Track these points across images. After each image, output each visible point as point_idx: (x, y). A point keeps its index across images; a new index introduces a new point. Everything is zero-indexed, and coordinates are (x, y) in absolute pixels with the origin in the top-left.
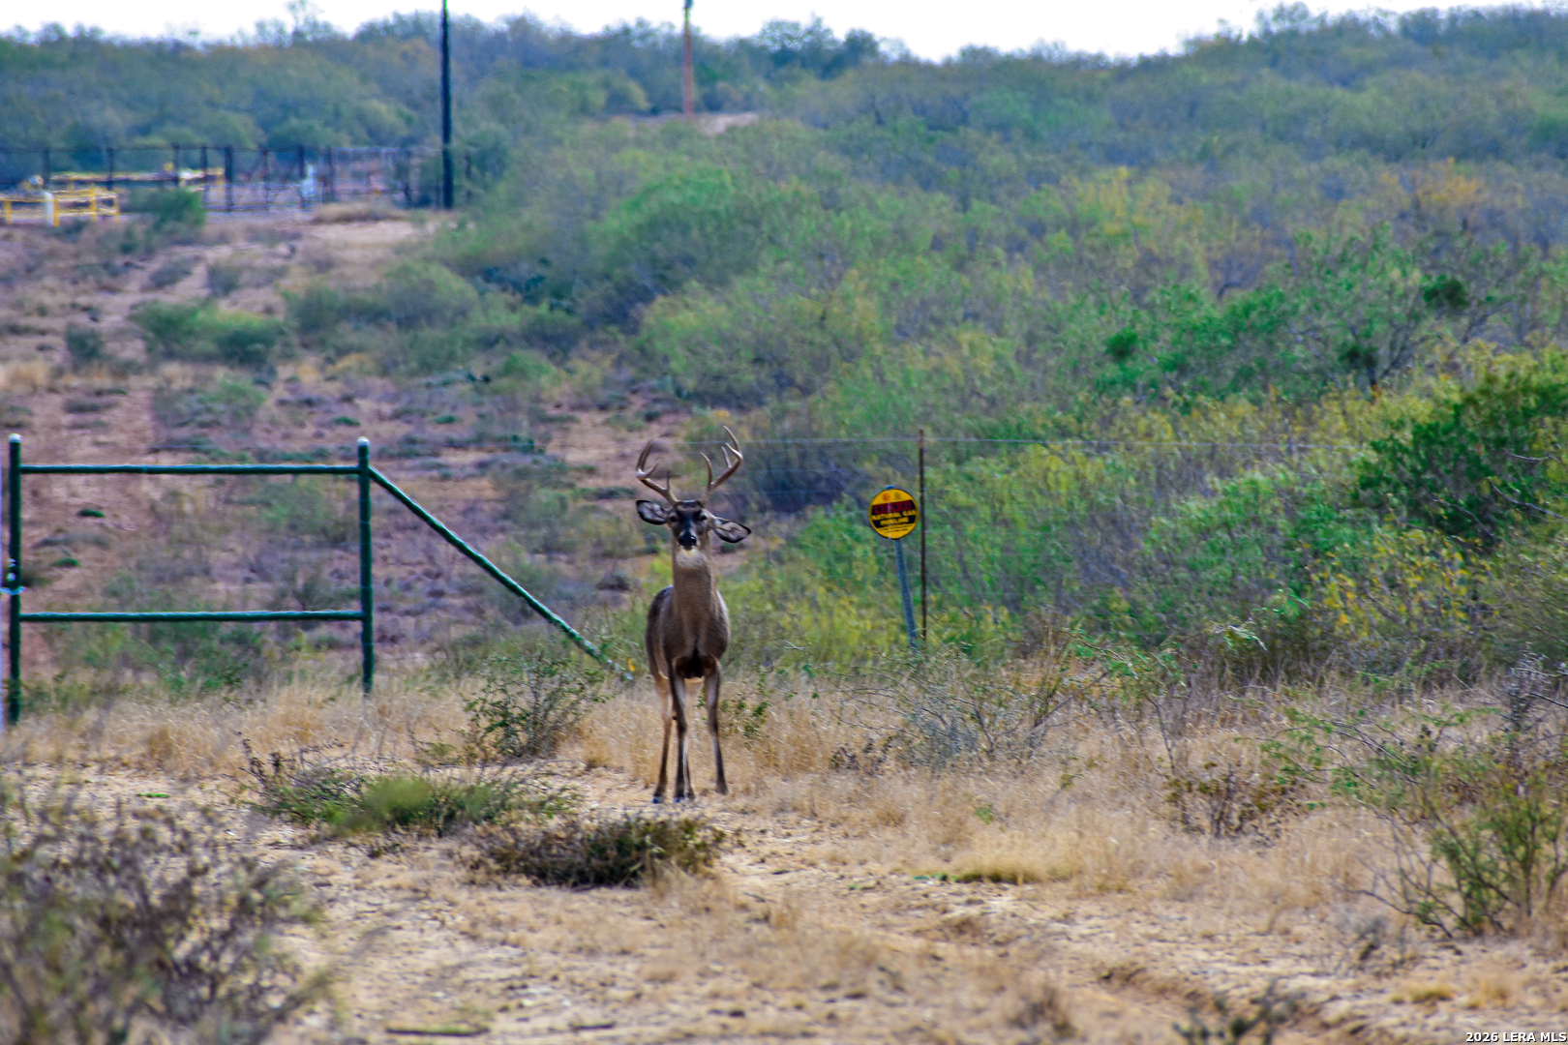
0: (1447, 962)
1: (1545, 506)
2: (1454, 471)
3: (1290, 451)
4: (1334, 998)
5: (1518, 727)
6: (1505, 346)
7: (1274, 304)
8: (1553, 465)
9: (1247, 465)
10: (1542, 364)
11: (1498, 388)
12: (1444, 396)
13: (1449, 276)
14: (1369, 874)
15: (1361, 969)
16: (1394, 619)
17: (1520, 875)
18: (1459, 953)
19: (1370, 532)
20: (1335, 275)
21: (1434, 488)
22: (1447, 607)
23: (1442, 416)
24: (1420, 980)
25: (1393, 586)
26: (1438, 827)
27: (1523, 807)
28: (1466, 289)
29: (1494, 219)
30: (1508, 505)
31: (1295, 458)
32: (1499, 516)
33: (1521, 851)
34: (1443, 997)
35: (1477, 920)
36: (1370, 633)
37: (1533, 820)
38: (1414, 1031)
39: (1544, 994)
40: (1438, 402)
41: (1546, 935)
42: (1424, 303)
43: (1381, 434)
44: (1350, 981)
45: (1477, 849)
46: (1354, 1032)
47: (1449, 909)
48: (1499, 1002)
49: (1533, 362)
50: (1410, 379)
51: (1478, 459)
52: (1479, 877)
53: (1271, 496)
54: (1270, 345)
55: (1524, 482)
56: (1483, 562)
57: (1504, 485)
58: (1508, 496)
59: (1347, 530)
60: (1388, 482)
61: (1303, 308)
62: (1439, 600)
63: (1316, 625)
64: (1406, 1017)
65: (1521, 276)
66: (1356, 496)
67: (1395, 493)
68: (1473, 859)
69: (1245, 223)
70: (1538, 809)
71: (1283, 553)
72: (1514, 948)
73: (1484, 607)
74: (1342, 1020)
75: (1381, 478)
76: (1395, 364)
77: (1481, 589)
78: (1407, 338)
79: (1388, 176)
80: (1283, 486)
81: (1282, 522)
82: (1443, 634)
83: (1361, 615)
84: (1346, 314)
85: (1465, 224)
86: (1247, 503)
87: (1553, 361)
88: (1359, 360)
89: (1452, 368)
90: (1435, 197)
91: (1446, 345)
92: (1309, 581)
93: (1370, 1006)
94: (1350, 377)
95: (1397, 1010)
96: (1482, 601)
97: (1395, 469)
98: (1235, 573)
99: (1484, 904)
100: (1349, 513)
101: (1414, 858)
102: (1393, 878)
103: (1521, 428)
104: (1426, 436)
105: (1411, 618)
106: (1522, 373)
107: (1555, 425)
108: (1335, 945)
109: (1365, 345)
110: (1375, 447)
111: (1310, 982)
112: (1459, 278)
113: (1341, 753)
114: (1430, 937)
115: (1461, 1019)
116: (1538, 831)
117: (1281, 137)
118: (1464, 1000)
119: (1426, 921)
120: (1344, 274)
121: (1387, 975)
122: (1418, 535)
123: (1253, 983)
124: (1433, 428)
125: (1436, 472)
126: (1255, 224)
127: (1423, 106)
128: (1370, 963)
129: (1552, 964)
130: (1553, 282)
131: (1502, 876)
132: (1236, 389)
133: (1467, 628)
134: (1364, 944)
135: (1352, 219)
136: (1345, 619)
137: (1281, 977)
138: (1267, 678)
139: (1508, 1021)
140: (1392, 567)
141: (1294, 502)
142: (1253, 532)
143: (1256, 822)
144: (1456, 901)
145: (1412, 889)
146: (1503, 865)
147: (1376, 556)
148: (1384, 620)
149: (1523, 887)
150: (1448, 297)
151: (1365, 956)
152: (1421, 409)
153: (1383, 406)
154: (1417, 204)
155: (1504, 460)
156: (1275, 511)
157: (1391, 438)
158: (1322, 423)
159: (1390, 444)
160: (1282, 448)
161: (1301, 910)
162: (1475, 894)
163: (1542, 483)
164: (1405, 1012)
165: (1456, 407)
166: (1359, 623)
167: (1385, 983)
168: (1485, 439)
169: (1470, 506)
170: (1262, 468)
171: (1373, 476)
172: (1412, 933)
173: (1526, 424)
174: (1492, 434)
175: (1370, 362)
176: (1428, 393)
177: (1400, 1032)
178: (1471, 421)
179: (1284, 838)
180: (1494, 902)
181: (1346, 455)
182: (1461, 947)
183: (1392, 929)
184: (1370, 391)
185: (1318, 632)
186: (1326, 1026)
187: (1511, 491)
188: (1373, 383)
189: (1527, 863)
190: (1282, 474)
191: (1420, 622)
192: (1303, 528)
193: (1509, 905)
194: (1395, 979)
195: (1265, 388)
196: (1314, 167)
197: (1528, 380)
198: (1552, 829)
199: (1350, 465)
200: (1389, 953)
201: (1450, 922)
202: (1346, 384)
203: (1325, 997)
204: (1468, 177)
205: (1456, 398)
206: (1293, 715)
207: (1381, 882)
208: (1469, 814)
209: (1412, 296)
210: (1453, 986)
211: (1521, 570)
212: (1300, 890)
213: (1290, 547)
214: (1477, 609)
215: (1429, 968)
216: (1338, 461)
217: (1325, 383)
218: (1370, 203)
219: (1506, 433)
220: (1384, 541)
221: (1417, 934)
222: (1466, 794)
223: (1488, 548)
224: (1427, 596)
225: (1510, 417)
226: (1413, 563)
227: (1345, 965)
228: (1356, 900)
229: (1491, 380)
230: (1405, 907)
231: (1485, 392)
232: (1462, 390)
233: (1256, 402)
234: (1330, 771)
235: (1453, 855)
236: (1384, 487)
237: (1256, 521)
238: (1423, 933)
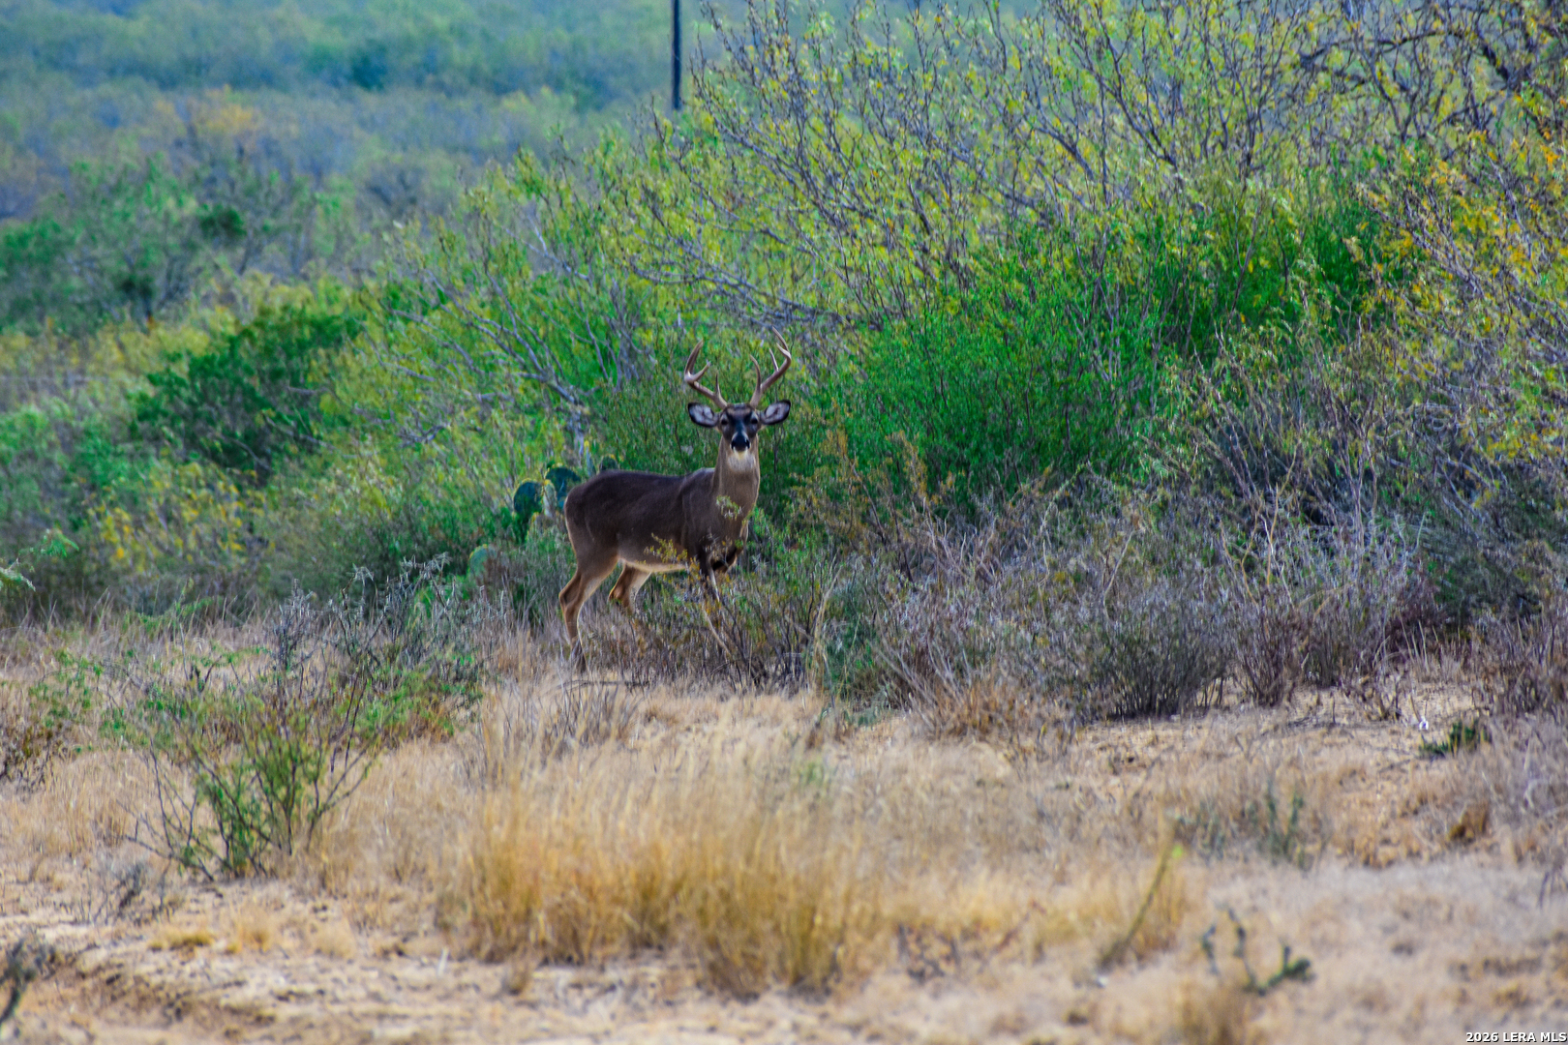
0: (208, 905)
1: (319, 438)
2: (230, 403)
3: (66, 385)
4: (92, 946)
5: (286, 666)
6: (280, 276)
7: (49, 234)
8: (326, 399)
9: (23, 397)
10: (316, 296)
11: (271, 321)
12: (221, 329)
13: (224, 205)
14: (131, 820)
15: (120, 915)
16: (169, 553)
17: (281, 815)
18: (220, 896)
19: (147, 466)
20: (110, 205)
21: (211, 421)
22: (224, 540)
23: (218, 348)
24: (180, 926)
25: (169, 519)
26: (202, 771)
27: (285, 749)
28: (241, 218)
29: (270, 148)
30: (283, 437)
31: (72, 392)
32: (275, 448)
33: (282, 792)
34: (200, 943)
35: (239, 862)
36: (146, 568)
37: (294, 761)
38: (170, 978)
39: (301, 935)
40: (213, 334)
41: (305, 876)
42: (199, 232)
43: (157, 367)
44: (109, 929)
45: (239, 791)
46: (110, 981)
47: (211, 852)
48: (256, 946)
49: (308, 293)
50: (186, 310)
51: (252, 391)
52: (241, 819)
53: (48, 429)
54: (46, 276)
55: (298, 414)
56: (258, 494)
57: (279, 417)
58: (283, 428)
59: (125, 465)
60: (165, 415)
61: (78, 239)
62: (215, 534)
63: (94, 560)
64: (162, 964)
65: (295, 205)
66: (132, 429)
67: (172, 426)
68: (235, 802)
69: (20, 150)
70: (298, 750)
71: (60, 487)
72: (273, 889)
73: (261, 540)
74: (99, 969)
75: (157, 411)
76: (170, 296)
77: (257, 523)
78: (182, 267)
79: (164, 105)
80: (61, 419)
81: (58, 456)
82: (218, 566)
83: (138, 548)
84: (122, 244)
85: (241, 151)
86: (23, 437)
87: (327, 293)
88: (135, 290)
89: (228, 299)
90: (210, 125)
91: (221, 275)
92: (86, 516)
93: (127, 954)
94: (126, 310)
95: (153, 957)
96: (257, 534)
97: (171, 401)
98: (10, 508)
99: (245, 846)
100: (129, 447)
101: (177, 802)
102: (156, 823)
103: (296, 360)
104: (202, 368)
105: (187, 551)
106: (298, 306)
107: (328, 356)
108: (95, 892)
109: (140, 274)
110: (152, 380)
111: (70, 930)
112: (235, 208)
113: (110, 695)
114: (193, 882)
115: (217, 965)
116: (299, 770)
117: (55, 64)
118: (221, 945)
119: (187, 863)
120: (118, 204)
121: (147, 921)
122: (195, 468)
123: (11, 934)
124: (209, 360)
125: (212, 404)
126: (31, 152)
127: (195, 33)
128: (128, 910)
129: (310, 904)
130: (327, 211)
131: (263, 817)
132: (12, 320)
133: (243, 561)
134: (124, 891)
135: (126, 150)
136: (121, 552)
137: (39, 926)
138: (37, 617)
139: (264, 965)
140: (167, 501)
141: (71, 437)
142: (28, 467)
143: (22, 767)
144: (217, 843)
145: (174, 833)
146: (264, 807)
147: (152, 491)
148: (161, 554)
149: (284, 825)
150: (223, 227)
151: (124, 903)
152: (197, 342)
153: (159, 339)
154: (192, 131)
155: (279, 392)
156: (51, 445)
157: (168, 370)
158: (98, 355)
159: (166, 378)
160: (58, 381)
161: (64, 855)
162: (236, 836)
163: (318, 416)
164: (161, 959)
165: (231, 340)
166: (135, 557)
167: (145, 929)
168: (260, 371)
169: (246, 437)
170: (38, 402)
171: (150, 409)
172: (173, 877)
173: (301, 355)
174: (266, 366)
175: (146, 293)
176: (204, 326)
177: (155, 980)
178: (245, 352)
179: (49, 783)
180: (256, 844)
181: (123, 389)
182: (221, 889)
183: (152, 875)
184: (146, 324)
185: (94, 566)
186: (83, 976)
187: (286, 423)
188: (149, 314)
189: (288, 805)
190: (58, 407)
191: (195, 555)
192: (81, 462)
193: (270, 846)
194: (154, 924)
195: (41, 319)
196: (88, 93)
197: (303, 311)
198: (311, 768)
199: (128, 397)
200: (149, 897)
201: (211, 865)
202: (122, 317)
203: (83, 946)
204: (244, 106)
205: (231, 331)
206: (61, 657)
207: (143, 826)
208: (232, 756)
209: (188, 226)
210: (211, 931)
211: (296, 502)
212: (62, 835)
213: (67, 480)
214: (253, 541)
215: (189, 912)
216: (115, 393)
217: (100, 314)
218: (145, 131)
219: (282, 364)
220: (159, 476)
221: (177, 878)
222: (232, 733)
223: (263, 479)
224: (204, 529)
225: (286, 349)
226: (189, 497)
227: (104, 912)
228: (118, 844)
229: (264, 312)
230: (168, 851)
231: (260, 325)
232: (237, 323)
233: (31, 334)
234: (97, 713)
235: (215, 798)
236: (161, 420)
237: (32, 456)
238: (186, 877)
